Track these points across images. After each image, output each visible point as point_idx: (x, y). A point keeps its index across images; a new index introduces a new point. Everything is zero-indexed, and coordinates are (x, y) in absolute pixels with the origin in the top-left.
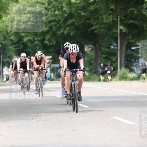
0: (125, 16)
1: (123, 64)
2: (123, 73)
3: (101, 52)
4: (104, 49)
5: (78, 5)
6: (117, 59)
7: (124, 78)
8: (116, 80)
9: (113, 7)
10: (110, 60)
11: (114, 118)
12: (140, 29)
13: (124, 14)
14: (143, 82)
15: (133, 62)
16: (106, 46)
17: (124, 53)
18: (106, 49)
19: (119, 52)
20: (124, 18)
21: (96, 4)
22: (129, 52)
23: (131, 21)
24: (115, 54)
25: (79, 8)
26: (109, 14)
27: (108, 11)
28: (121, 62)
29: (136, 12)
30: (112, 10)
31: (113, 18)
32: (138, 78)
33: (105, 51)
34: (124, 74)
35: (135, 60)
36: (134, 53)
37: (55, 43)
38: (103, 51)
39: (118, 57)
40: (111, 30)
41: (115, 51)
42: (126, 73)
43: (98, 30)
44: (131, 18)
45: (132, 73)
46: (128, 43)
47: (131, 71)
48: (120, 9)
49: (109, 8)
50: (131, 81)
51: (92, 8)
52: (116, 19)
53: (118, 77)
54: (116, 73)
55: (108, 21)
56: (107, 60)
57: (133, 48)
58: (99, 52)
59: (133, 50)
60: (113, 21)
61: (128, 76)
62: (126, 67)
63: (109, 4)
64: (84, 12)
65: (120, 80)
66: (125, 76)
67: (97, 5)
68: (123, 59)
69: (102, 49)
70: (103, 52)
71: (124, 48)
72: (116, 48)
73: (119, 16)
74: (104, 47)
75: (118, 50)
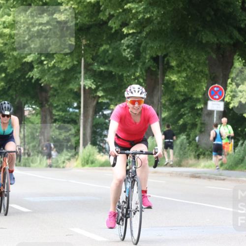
0: (93, 58)
2: (88, 154)
3: (51, 118)
4: (57, 114)
6: (79, 130)
7: (89, 162)
8: (76, 166)
11: (72, 229)
12: (118, 80)
13: (91, 54)
16: (61, 107)
17: (90, 119)
18: (61, 113)
19: (82, 118)
20: (90, 61)
22: (99, 119)
24: (75, 122)
26: (65, 55)
28: (84, 134)
29: (110, 52)
34: (90, 156)
38: (55, 115)
39: (80, 126)
41: (74, 117)
42: (93, 155)
45: (102, 154)
46: (98, 103)
47: (102, 150)
48: (86, 45)
50: (101, 168)
54: (77, 153)
57: (106, 112)
58: (48, 118)
59: (106, 116)
61: (96, 160)
62: (94, 143)
65: (83, 165)
66: (91, 158)
68: (89, 131)
69: (54, 112)
70: (55, 117)
71: (91, 112)
72: (77, 111)
73: (83, 59)
74: (57, 109)
75: (80, 114)
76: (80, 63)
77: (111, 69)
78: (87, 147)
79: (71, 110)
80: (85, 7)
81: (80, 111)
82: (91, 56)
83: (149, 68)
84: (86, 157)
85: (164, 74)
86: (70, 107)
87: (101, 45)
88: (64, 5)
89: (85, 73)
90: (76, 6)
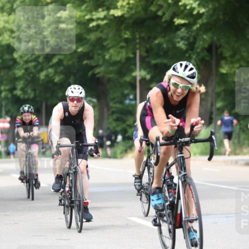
0: (147, 51)
3: (108, 110)
4: (114, 106)
9: (127, 35)
10: (124, 122)
16: (118, 99)
18: (118, 105)
20: (145, 54)
21: (99, 30)
24: (132, 113)
26: (122, 47)
27: (120, 42)
30: (127, 41)
31: (127, 53)
33: (116, 107)
38: (112, 107)
41: (131, 109)
48: (140, 38)
49: (120, 36)
51: (92, 37)
52: (131, 56)
55: (118, 59)
56: (119, 123)
58: (105, 110)
60: (128, 59)
63: (121, 30)
67: (102, 32)
69: (111, 104)
70: (112, 110)
72: (133, 102)
73: (138, 51)
76: (135, 54)
79: (127, 102)
81: (136, 102)
82: (145, 49)
85: (218, 66)
87: (155, 38)
89: (141, 65)
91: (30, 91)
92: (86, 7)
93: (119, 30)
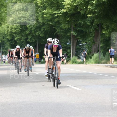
0: (76, 26)
1: (74, 54)
2: (74, 59)
4: (63, 45)
5: (48, 18)
6: (71, 51)
7: (74, 62)
8: (70, 64)
9: (68, 19)
10: (67, 51)
12: (85, 33)
13: (75, 24)
14: (86, 65)
15: (80, 53)
16: (64, 43)
17: (75, 47)
18: (64, 45)
19: (72, 46)
20: (74, 27)
22: (78, 47)
23: (79, 29)
24: (69, 48)
25: (48, 20)
26: (66, 24)
27: (66, 22)
29: (82, 23)
30: (68, 21)
31: (68, 26)
32: (83, 62)
33: (64, 46)
34: (75, 60)
35: (81, 51)
36: (81, 47)
37: (34, 41)
39: (71, 50)
40: (67, 34)
41: (69, 46)
42: (76, 59)
43: (59, 33)
44: (80, 26)
45: (79, 59)
46: (78, 41)
47: (79, 58)
48: (73, 21)
49: (66, 20)
50: (79, 64)
51: (56, 20)
52: (70, 27)
53: (71, 62)
54: (70, 59)
55: (65, 28)
56: (65, 51)
57: (80, 44)
59: (81, 46)
60: (68, 28)
61: (77, 61)
62: (76, 55)
63: (66, 18)
64: (52, 23)
65: (72, 63)
66: (75, 61)
67: (59, 18)
68: (74, 51)
71: (75, 44)
72: (70, 44)
73: (72, 25)
74: (63, 43)
75: (71, 45)
76: (71, 26)
77: (82, 29)
78: (73, 57)
79: (68, 44)
80: (73, 7)
81: (71, 44)
82: (75, 25)
83: (96, 28)
84: (73, 60)
85: (101, 31)
86: (68, 43)
87: (79, 21)
88: (66, 6)
89: (73, 31)
90: (70, 6)
91: (33, 39)
92: (54, 9)
93: (65, 18)
